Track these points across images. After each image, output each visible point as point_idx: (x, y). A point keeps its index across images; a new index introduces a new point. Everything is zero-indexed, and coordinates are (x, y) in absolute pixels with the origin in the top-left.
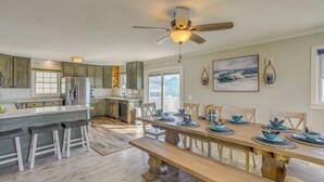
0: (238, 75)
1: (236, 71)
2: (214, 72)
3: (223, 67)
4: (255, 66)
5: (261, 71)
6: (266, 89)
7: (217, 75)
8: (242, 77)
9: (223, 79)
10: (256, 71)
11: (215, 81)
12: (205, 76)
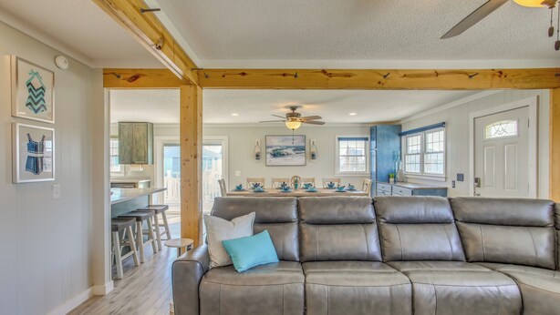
0: (290, 151)
1: (288, 147)
2: (267, 147)
3: (276, 143)
4: (303, 144)
5: (307, 149)
6: (311, 164)
7: (270, 150)
8: (293, 153)
9: (276, 154)
10: (303, 149)
11: (269, 156)
12: (258, 150)
